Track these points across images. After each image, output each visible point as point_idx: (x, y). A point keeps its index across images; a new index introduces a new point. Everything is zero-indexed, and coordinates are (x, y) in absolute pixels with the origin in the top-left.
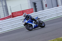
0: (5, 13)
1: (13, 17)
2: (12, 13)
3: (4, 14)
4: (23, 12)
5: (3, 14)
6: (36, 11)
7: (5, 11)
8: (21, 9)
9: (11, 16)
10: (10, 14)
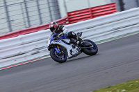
0: (53, 13)
1: (71, 22)
2: (68, 13)
3: (51, 15)
4: (93, 11)
5: (48, 14)
6: (122, 9)
7: (52, 9)
8: (89, 5)
9: (65, 20)
10: (64, 15)
